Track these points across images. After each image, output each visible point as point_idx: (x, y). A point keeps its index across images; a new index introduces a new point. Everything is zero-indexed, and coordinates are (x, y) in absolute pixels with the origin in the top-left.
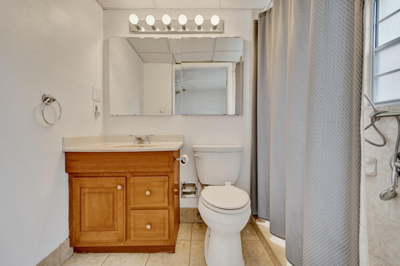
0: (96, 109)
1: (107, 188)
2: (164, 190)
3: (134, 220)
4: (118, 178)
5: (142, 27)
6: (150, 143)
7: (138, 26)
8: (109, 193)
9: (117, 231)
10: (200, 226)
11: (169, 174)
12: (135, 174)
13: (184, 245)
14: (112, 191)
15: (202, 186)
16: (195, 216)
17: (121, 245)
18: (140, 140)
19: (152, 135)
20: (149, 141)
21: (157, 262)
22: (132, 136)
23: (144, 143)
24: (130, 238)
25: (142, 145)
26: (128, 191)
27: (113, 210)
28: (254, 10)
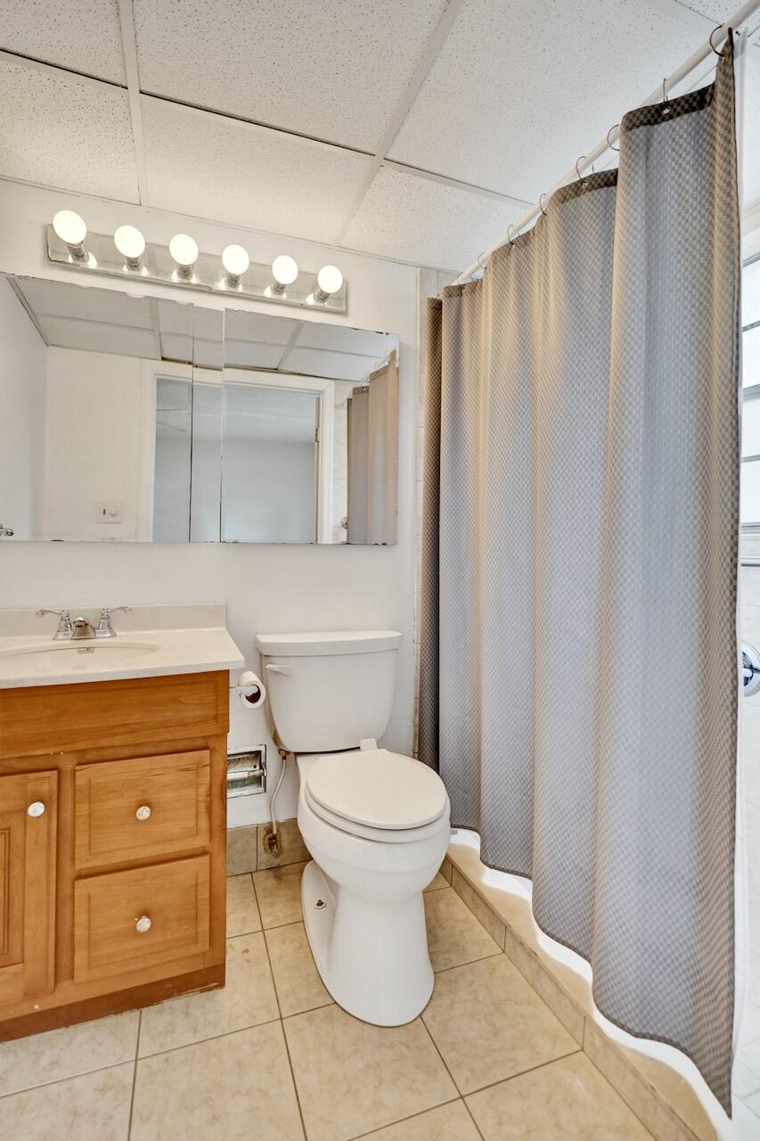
2: (197, 795)
3: (89, 912)
4: (29, 775)
5: (90, 254)
6: (114, 635)
7: (80, 250)
9: (21, 965)
10: (278, 878)
11: (212, 744)
12: (92, 755)
13: (247, 951)
14: (4, 827)
15: (284, 758)
16: (261, 849)
17: (36, 1007)
18: (83, 628)
19: (123, 608)
20: (111, 630)
21: (173, 1032)
22: (47, 615)
23: (95, 638)
24: (72, 977)
25: (88, 643)
27: (7, 893)
28: (426, 272)
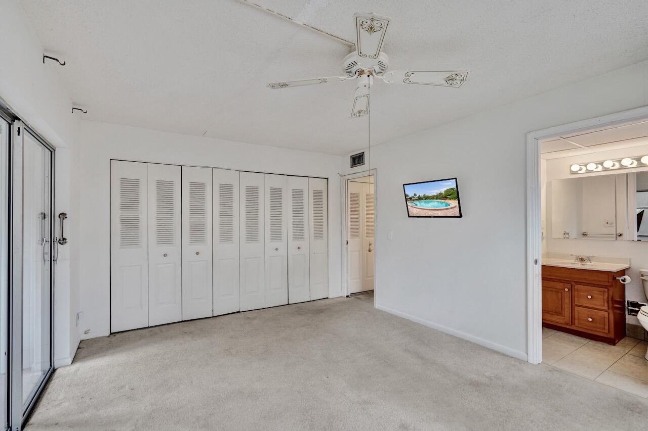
0: (542, 235)
1: (557, 289)
2: (604, 298)
3: (578, 313)
4: (566, 283)
6: (591, 263)
8: (558, 292)
9: (564, 317)
11: (608, 288)
12: (578, 283)
17: (568, 327)
18: (582, 260)
19: (593, 256)
20: (590, 261)
22: (573, 256)
23: (585, 263)
24: (575, 324)
25: (583, 263)
26: (573, 293)
27: (562, 304)
